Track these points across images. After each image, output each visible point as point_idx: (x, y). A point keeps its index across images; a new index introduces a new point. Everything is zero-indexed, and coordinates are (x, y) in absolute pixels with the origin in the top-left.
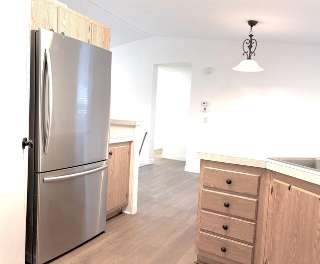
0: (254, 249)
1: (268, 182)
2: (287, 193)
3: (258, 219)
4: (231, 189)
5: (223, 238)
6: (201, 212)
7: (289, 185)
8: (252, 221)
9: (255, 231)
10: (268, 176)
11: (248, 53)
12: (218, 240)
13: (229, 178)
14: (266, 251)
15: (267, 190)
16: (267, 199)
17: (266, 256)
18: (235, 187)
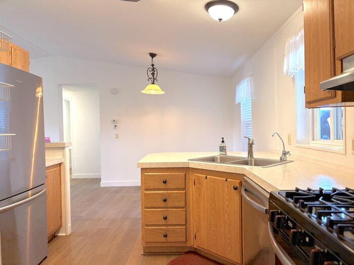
0: (186, 228)
1: (191, 177)
2: (205, 182)
3: (187, 205)
4: (166, 187)
5: (163, 227)
6: (145, 211)
7: (205, 176)
8: (183, 208)
9: (186, 215)
10: (191, 172)
11: (152, 79)
12: (160, 229)
13: (164, 179)
14: (195, 226)
15: (191, 183)
16: (192, 189)
17: (194, 230)
18: (169, 185)
